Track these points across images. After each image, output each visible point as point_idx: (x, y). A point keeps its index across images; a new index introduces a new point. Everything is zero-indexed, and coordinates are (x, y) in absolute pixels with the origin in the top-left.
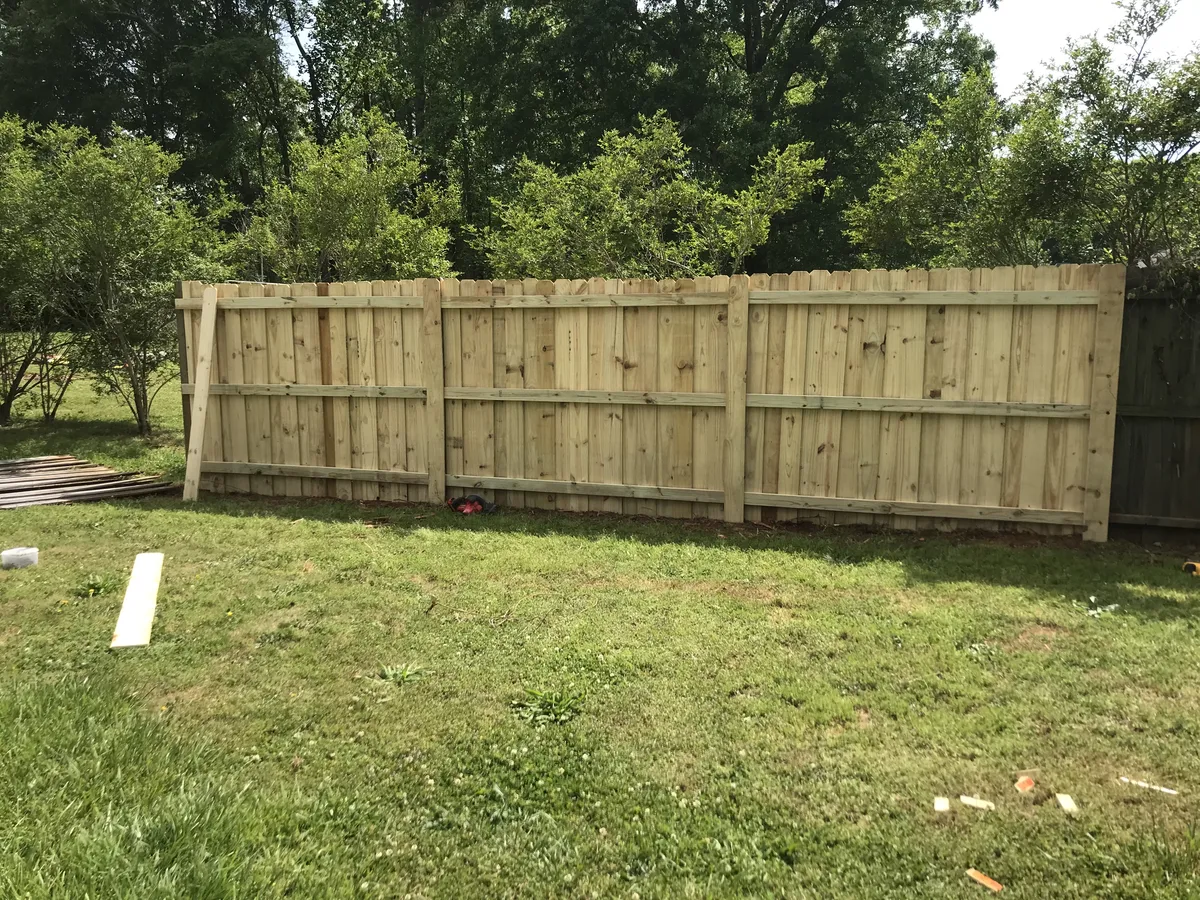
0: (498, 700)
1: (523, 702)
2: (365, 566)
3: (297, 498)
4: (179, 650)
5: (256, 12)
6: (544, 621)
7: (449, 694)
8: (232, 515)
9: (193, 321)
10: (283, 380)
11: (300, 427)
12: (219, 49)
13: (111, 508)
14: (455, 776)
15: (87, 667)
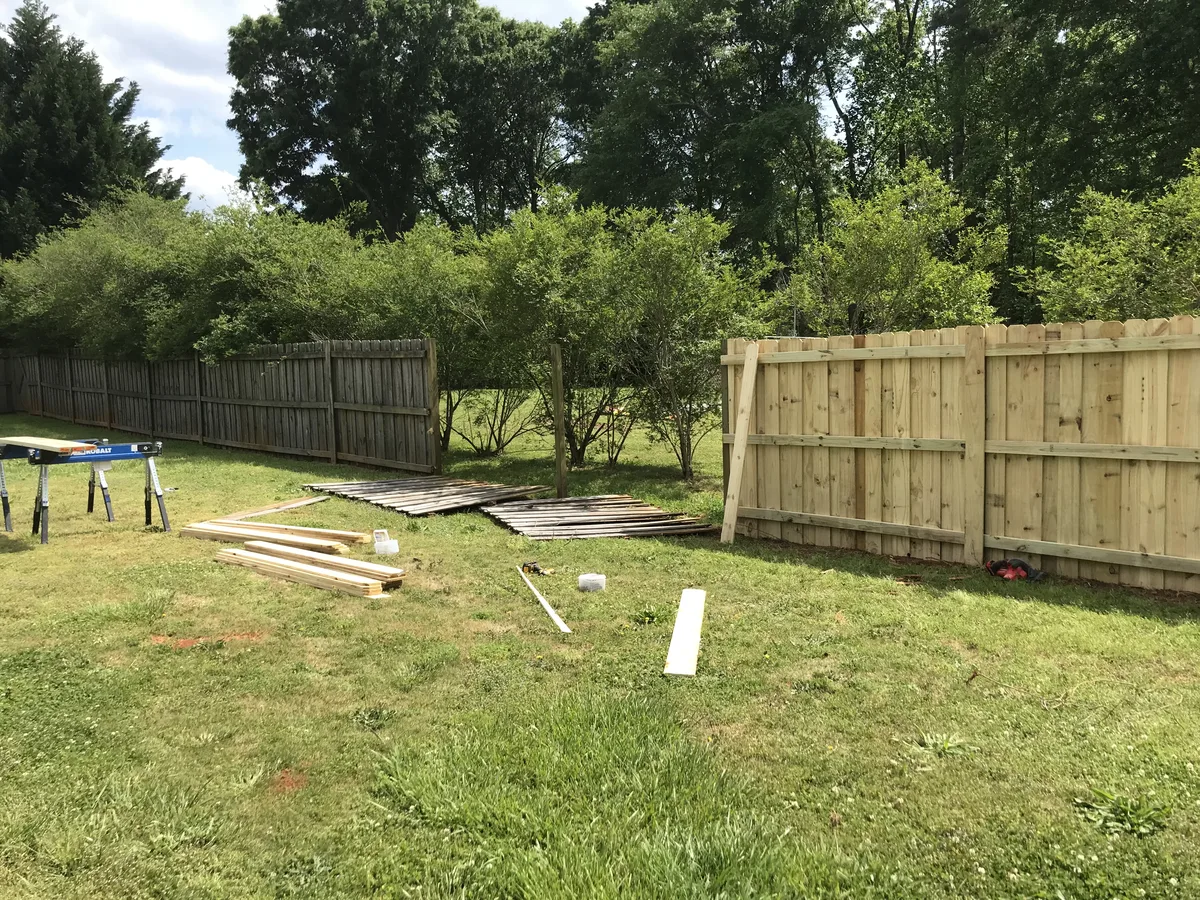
0: (1057, 794)
1: (1089, 802)
2: (899, 624)
3: (826, 548)
4: (722, 685)
5: (798, 82)
6: (1111, 713)
7: (997, 777)
8: (765, 560)
9: (735, 376)
10: (816, 431)
11: (831, 478)
12: (763, 122)
13: (661, 545)
14: (1009, 870)
15: (645, 688)
